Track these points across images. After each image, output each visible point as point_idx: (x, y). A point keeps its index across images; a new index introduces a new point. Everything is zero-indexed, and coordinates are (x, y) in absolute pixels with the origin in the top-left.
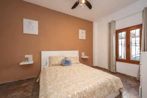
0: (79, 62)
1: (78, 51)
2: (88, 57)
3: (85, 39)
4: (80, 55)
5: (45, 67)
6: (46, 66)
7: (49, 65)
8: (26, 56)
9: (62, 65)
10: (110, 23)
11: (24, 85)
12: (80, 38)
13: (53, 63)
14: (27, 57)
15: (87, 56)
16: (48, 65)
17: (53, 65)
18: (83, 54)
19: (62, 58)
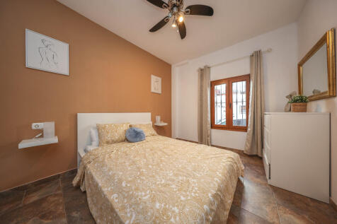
0: (156, 134)
1: (150, 114)
2: (166, 124)
3: (160, 92)
4: (153, 120)
5: (90, 148)
6: (91, 144)
7: (100, 143)
8: (34, 126)
9: (127, 140)
10: (201, 70)
11: (35, 197)
12: (153, 90)
13: (109, 137)
14: (40, 128)
15: (165, 122)
16: (95, 143)
17: (108, 143)
18: (158, 118)
19: (126, 127)
